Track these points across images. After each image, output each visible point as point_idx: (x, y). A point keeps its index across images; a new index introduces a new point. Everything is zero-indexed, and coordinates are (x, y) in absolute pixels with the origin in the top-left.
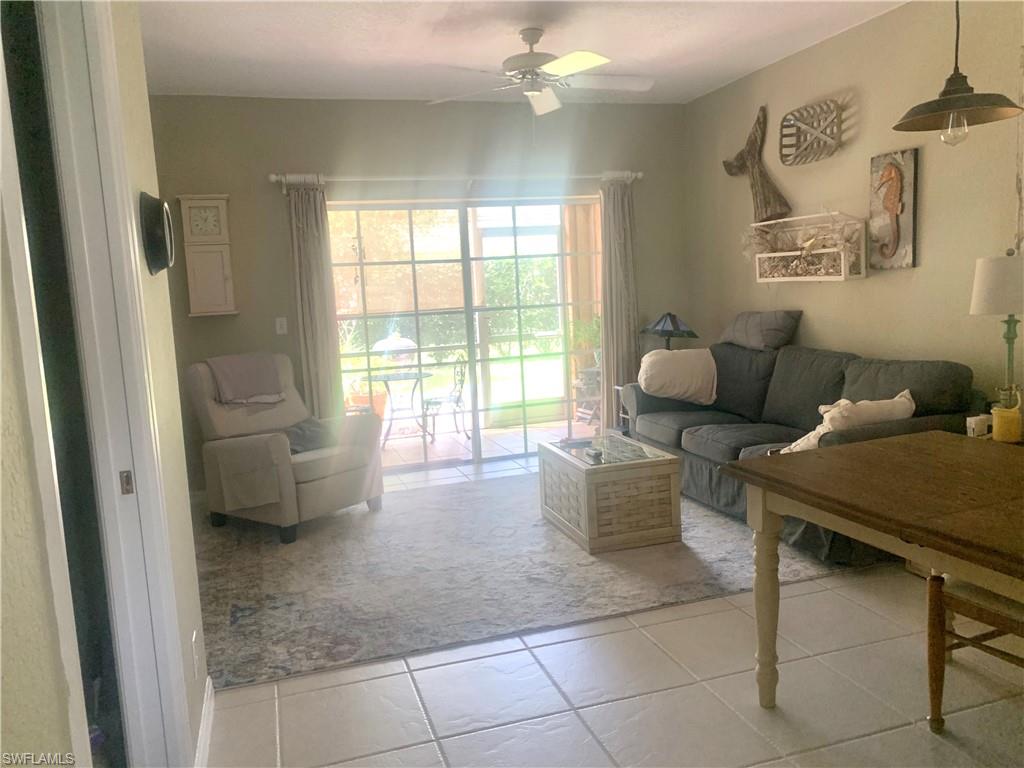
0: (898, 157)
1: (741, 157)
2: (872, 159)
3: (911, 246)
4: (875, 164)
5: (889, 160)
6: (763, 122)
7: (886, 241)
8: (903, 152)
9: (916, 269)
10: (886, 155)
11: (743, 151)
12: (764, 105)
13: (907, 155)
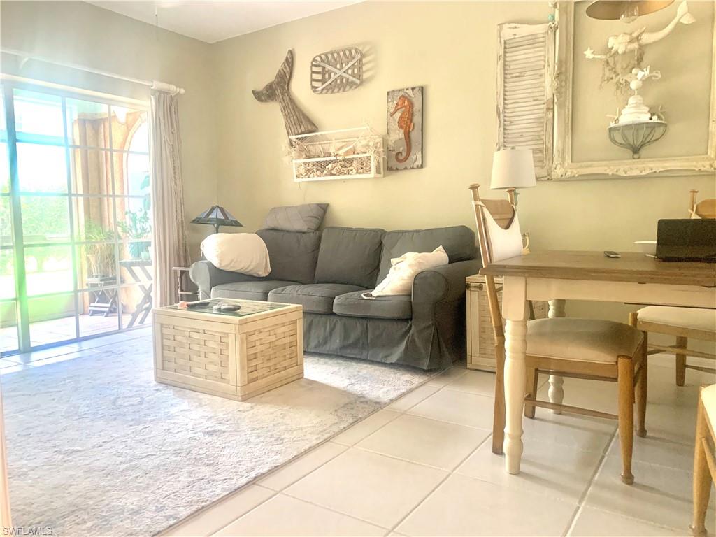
0: (410, 92)
1: (270, 87)
2: (388, 93)
3: (420, 152)
4: (391, 96)
5: (401, 93)
6: (290, 62)
7: (401, 150)
8: (413, 89)
9: (424, 169)
10: (399, 90)
11: (272, 83)
12: (291, 49)
13: (416, 91)
